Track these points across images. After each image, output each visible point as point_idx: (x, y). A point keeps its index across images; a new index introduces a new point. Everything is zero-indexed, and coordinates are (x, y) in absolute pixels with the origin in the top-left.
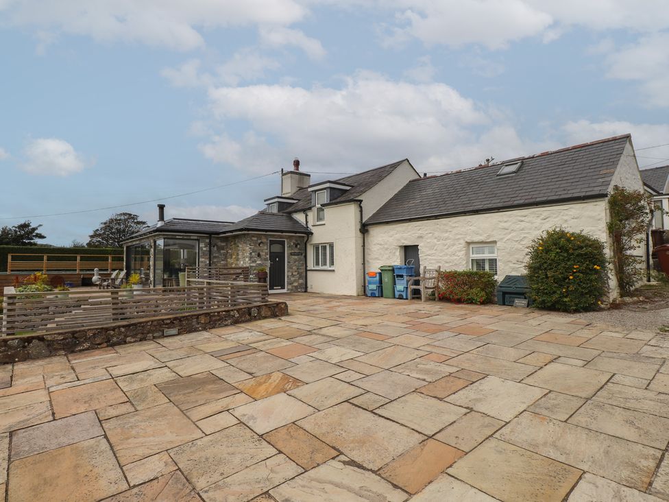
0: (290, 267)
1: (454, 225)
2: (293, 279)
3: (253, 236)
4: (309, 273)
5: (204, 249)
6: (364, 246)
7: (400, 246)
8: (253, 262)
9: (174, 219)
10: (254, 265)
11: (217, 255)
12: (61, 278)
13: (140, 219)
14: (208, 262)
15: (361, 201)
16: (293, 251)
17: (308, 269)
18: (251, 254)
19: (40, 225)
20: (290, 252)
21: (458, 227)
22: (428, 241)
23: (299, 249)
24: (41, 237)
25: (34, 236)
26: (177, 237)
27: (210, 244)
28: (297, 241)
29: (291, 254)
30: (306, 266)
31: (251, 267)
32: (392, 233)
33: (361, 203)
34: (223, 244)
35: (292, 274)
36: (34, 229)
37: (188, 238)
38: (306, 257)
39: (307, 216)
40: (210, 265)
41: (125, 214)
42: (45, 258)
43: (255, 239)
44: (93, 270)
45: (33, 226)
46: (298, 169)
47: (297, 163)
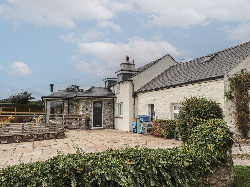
0: (105, 115)
2: (106, 121)
4: (115, 119)
5: (66, 106)
6: (134, 104)
7: (148, 105)
8: (83, 112)
9: (59, 91)
10: (84, 114)
11: (72, 109)
14: (67, 112)
16: (107, 107)
17: (115, 116)
18: (82, 108)
19: (32, 93)
20: (105, 107)
22: (157, 102)
23: (111, 106)
24: (33, 98)
27: (69, 103)
28: (109, 101)
29: (106, 108)
30: (114, 115)
31: (82, 115)
33: (132, 82)
34: (75, 103)
35: (106, 119)
36: (30, 95)
37: (58, 100)
38: (114, 110)
39: (114, 88)
40: (68, 114)
41: (73, 86)
43: (85, 101)
44: (33, 115)
46: (128, 61)
47: (127, 58)
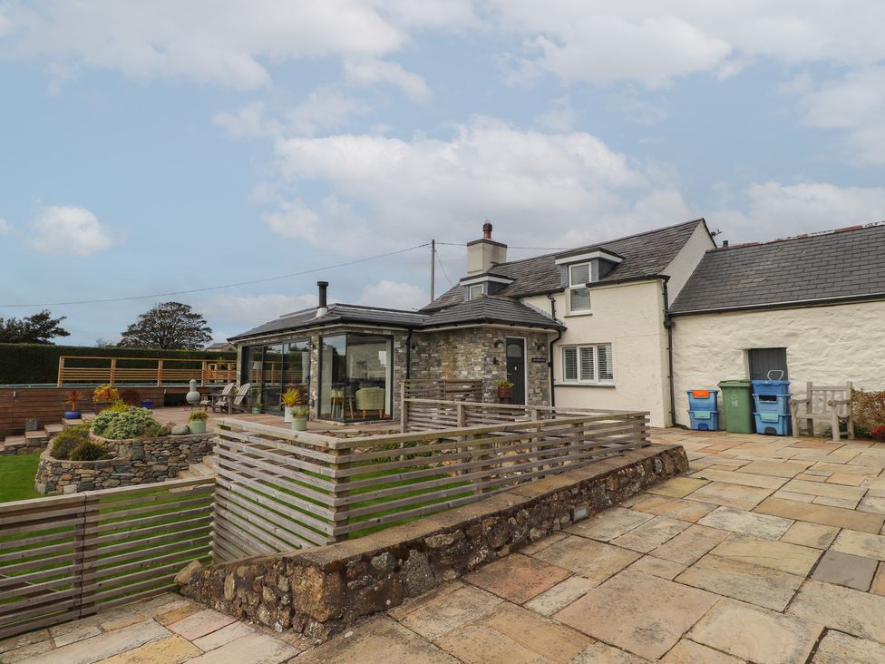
0: (531, 382)
1: (867, 316)
2: (535, 399)
3: (487, 332)
4: (555, 389)
5: (400, 351)
6: (670, 348)
7: (745, 350)
8: (488, 372)
9: (337, 304)
10: (489, 376)
11: (416, 360)
12: (135, 393)
13: (193, 312)
14: (405, 372)
15: (667, 278)
16: (535, 356)
17: (556, 383)
18: (485, 359)
19: (64, 317)
20: (531, 357)
21: (876, 318)
22: (811, 341)
23: (543, 353)
24: (63, 333)
25: (52, 332)
26: (366, 332)
27: (408, 343)
28: (539, 340)
29: (534, 360)
30: (553, 380)
31: (486, 379)
32: (727, 328)
33: (667, 281)
34: (423, 344)
35: (534, 393)
36: (54, 323)
37: (380, 333)
38: (551, 365)
39: (553, 302)
40: (408, 378)
41: (172, 304)
42: (113, 363)
45: (52, 317)
46: (490, 238)
47: (488, 228)
